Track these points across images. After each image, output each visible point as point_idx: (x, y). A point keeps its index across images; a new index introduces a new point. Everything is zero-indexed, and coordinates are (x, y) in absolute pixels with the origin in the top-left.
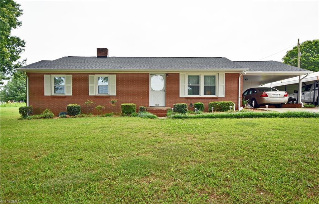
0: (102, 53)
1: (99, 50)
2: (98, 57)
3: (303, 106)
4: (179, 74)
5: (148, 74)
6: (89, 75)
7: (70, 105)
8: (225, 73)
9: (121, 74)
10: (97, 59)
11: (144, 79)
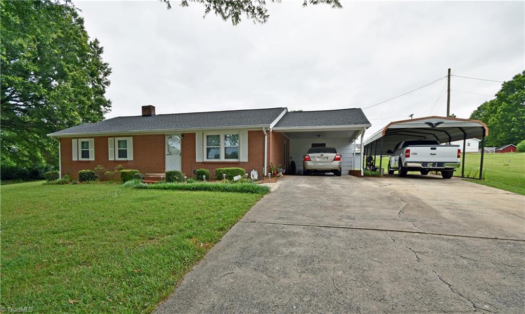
0: (148, 111)
1: (144, 108)
2: (143, 116)
3: (362, 175)
4: (195, 134)
5: (165, 135)
6: (109, 139)
7: (80, 172)
8: (248, 131)
9: (137, 136)
10: (142, 118)
11: (160, 140)
